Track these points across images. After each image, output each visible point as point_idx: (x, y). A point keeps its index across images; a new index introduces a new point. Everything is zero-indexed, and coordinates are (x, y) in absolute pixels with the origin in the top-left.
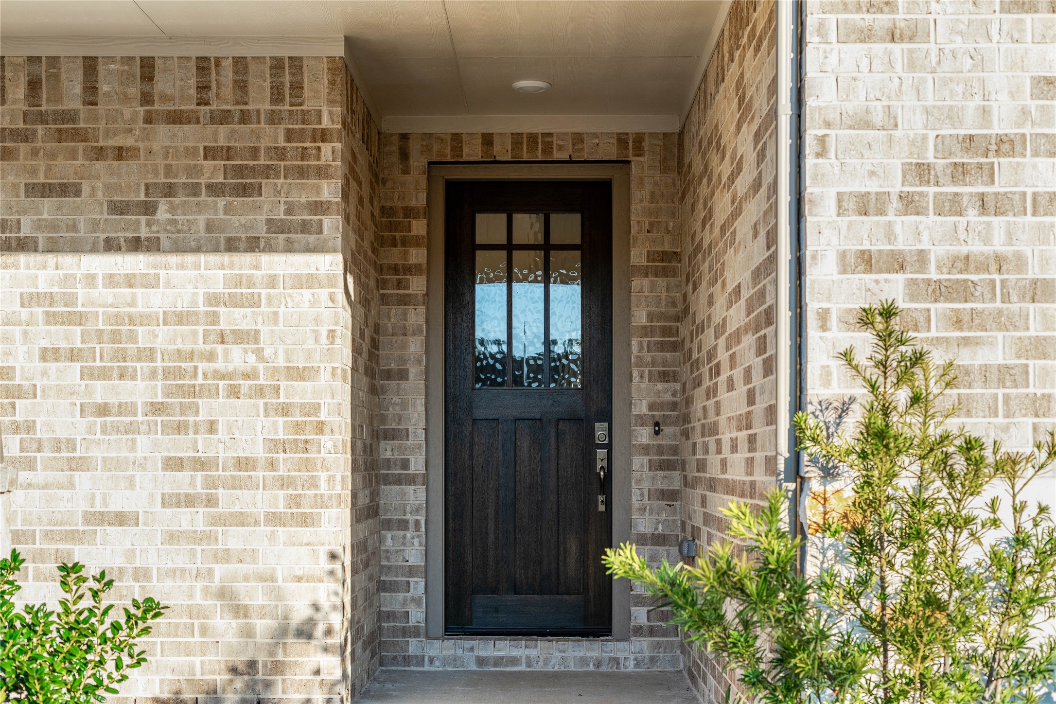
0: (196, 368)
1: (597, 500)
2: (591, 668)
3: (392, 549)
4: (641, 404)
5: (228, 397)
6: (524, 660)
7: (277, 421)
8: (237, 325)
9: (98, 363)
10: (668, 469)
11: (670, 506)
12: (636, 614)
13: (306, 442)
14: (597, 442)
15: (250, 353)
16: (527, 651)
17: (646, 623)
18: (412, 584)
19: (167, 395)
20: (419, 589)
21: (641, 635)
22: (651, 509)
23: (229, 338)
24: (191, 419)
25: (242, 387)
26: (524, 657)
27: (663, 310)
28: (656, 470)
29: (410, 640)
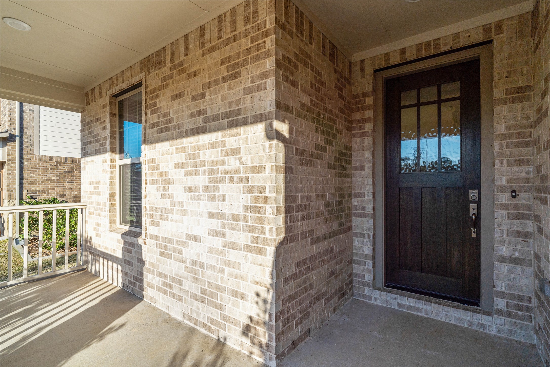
0: (218, 168)
1: (471, 230)
2: (465, 325)
3: (358, 246)
4: (501, 180)
5: (229, 183)
6: (423, 311)
7: (248, 196)
8: (232, 146)
9: (189, 169)
10: (523, 219)
11: (525, 241)
12: (497, 302)
13: (260, 207)
14: (470, 199)
15: (237, 160)
16: (426, 307)
17: (505, 308)
18: (367, 263)
19: (209, 182)
20: (370, 266)
21: (501, 315)
22: (509, 242)
23: (230, 153)
24: (217, 194)
25: (235, 178)
26: (424, 309)
27: (519, 122)
28: (513, 219)
29: (365, 287)
